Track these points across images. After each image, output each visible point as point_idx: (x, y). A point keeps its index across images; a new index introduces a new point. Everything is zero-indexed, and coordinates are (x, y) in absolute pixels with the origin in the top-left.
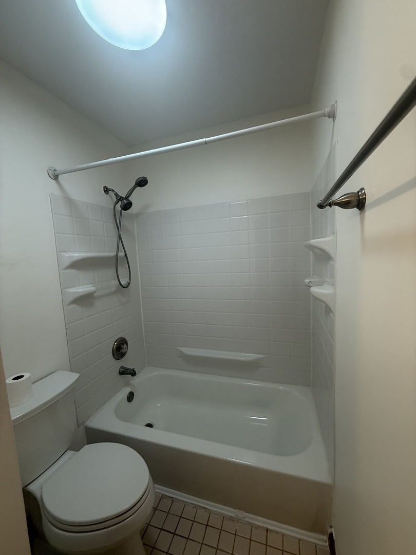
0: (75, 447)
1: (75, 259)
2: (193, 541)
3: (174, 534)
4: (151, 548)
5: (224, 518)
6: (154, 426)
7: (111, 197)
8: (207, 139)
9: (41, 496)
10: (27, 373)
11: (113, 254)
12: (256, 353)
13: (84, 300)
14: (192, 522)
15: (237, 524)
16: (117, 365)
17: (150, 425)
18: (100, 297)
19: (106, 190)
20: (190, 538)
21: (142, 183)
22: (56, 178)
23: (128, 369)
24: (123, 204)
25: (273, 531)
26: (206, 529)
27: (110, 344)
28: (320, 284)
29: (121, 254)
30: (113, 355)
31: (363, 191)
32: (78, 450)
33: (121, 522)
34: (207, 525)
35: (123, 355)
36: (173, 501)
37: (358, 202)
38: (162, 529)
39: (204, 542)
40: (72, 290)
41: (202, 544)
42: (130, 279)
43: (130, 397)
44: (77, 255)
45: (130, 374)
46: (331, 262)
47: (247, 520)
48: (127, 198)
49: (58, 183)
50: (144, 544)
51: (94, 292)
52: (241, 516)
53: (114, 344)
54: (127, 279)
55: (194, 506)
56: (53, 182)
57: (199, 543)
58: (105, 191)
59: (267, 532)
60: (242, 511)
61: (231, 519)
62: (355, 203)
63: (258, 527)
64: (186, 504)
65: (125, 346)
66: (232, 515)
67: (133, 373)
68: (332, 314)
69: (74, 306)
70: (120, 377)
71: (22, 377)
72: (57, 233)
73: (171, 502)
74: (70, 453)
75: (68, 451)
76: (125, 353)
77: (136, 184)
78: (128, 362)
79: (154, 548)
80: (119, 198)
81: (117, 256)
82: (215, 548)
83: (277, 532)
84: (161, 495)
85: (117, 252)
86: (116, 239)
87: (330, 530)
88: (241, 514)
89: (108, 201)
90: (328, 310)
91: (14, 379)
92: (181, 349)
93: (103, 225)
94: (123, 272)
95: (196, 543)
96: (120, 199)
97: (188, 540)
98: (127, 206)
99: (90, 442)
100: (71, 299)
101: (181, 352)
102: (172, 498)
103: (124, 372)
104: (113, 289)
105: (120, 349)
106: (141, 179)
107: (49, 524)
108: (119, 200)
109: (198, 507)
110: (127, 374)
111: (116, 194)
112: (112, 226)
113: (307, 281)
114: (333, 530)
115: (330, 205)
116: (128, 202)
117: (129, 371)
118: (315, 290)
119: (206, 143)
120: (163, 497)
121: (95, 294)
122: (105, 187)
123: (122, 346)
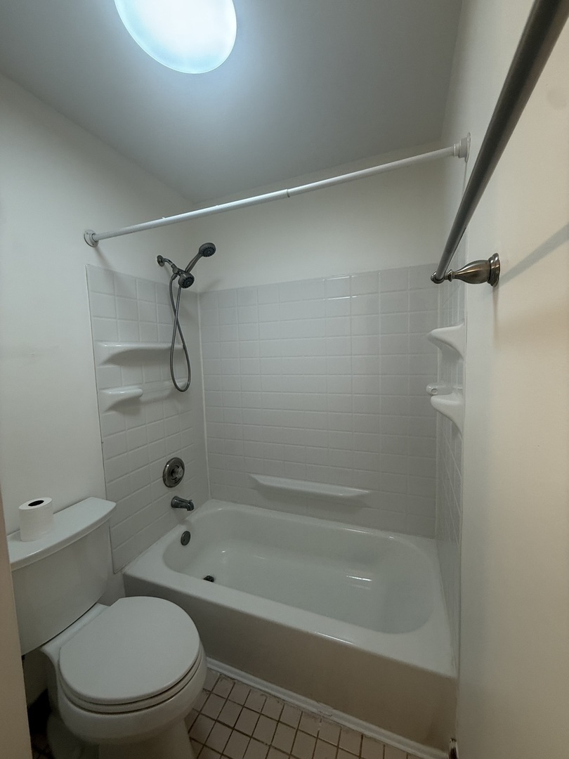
0: (107, 599)
1: (116, 351)
2: (259, 741)
3: (233, 729)
4: (199, 744)
5: (303, 713)
6: (216, 581)
7: (166, 269)
8: (290, 190)
9: (59, 661)
10: (48, 498)
11: (168, 345)
12: (360, 488)
13: (128, 406)
14: (258, 715)
15: (320, 724)
16: (171, 494)
17: (210, 579)
18: (148, 403)
19: (161, 261)
20: (254, 736)
21: (208, 251)
22: (94, 244)
23: (182, 501)
24: (182, 279)
25: (370, 738)
26: (277, 726)
27: (160, 466)
28: (447, 392)
29: (178, 346)
30: (164, 480)
31: (496, 259)
32: (109, 605)
33: (158, 704)
34: (279, 721)
35: (177, 481)
36: (235, 683)
37: (489, 274)
38: (217, 721)
39: (273, 744)
40: (110, 392)
41: (270, 746)
42: (189, 380)
43: (186, 539)
44: (120, 346)
45: (186, 507)
46: (460, 361)
47: (335, 719)
48: (187, 271)
49: (98, 251)
50: (191, 739)
51: (141, 396)
52: (327, 713)
53: (166, 466)
54: (186, 380)
55: (262, 693)
56: (91, 249)
57: (267, 744)
58: (159, 262)
59: (362, 738)
60: (328, 706)
61: (312, 716)
62: (486, 275)
63: (349, 730)
64: (251, 690)
65: (180, 469)
66: (314, 710)
67: (190, 507)
68: (459, 435)
69: (113, 413)
70: (172, 510)
71: (41, 502)
72: (94, 316)
73: (232, 685)
74: (100, 607)
75: (98, 604)
76: (180, 479)
77: (199, 253)
78: (184, 491)
79: (204, 745)
80: (176, 272)
81: (172, 348)
82: (287, 754)
83: (375, 740)
84: (219, 674)
85: (173, 343)
86: (172, 326)
87: (452, 745)
88: (326, 710)
89: (162, 276)
90: (456, 431)
91: (31, 505)
92: (256, 477)
93: (155, 308)
94: (180, 370)
95: (261, 744)
96: (178, 272)
97: (252, 739)
98: (188, 282)
99: (128, 595)
100: (109, 403)
101: (256, 481)
102: (234, 679)
103: (178, 504)
104: (167, 393)
105: (173, 474)
106: (207, 246)
107: (66, 700)
108: (177, 274)
109: (268, 695)
110: (182, 507)
111: (174, 266)
112: (167, 309)
113: (430, 387)
114: (456, 746)
115: (449, 278)
116: (189, 276)
117: (184, 504)
118: (436, 400)
119: (288, 195)
120: (222, 677)
121: (142, 399)
122: (159, 257)
123: (176, 470)
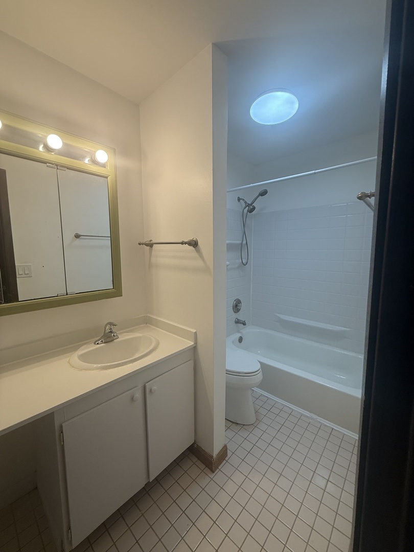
2: (281, 417)
3: (269, 411)
5: (302, 415)
7: (242, 204)
8: (316, 171)
11: (240, 242)
14: (280, 410)
15: (311, 420)
16: (235, 316)
19: (239, 199)
21: (264, 193)
23: (241, 320)
24: (250, 209)
27: (232, 303)
30: (233, 309)
35: (238, 310)
36: (268, 399)
38: (261, 407)
41: (286, 419)
43: (241, 340)
45: (242, 324)
47: (319, 420)
48: (252, 204)
53: (234, 303)
54: (246, 260)
55: (282, 404)
59: (332, 429)
61: (307, 417)
63: (326, 425)
64: (276, 402)
65: (240, 304)
66: (308, 415)
67: (244, 324)
70: (235, 324)
76: (240, 310)
77: (259, 195)
78: (241, 316)
81: (242, 243)
83: (339, 431)
84: (260, 394)
88: (315, 416)
89: (239, 207)
92: (279, 315)
93: (235, 223)
97: (278, 416)
98: (252, 210)
101: (279, 317)
102: (267, 397)
103: (238, 322)
104: (237, 265)
105: (237, 307)
106: (263, 191)
108: (247, 206)
109: (285, 406)
111: (246, 202)
112: (240, 223)
116: (253, 207)
117: (241, 322)
120: (262, 395)
121: (228, 267)
122: (239, 198)
123: (238, 304)
